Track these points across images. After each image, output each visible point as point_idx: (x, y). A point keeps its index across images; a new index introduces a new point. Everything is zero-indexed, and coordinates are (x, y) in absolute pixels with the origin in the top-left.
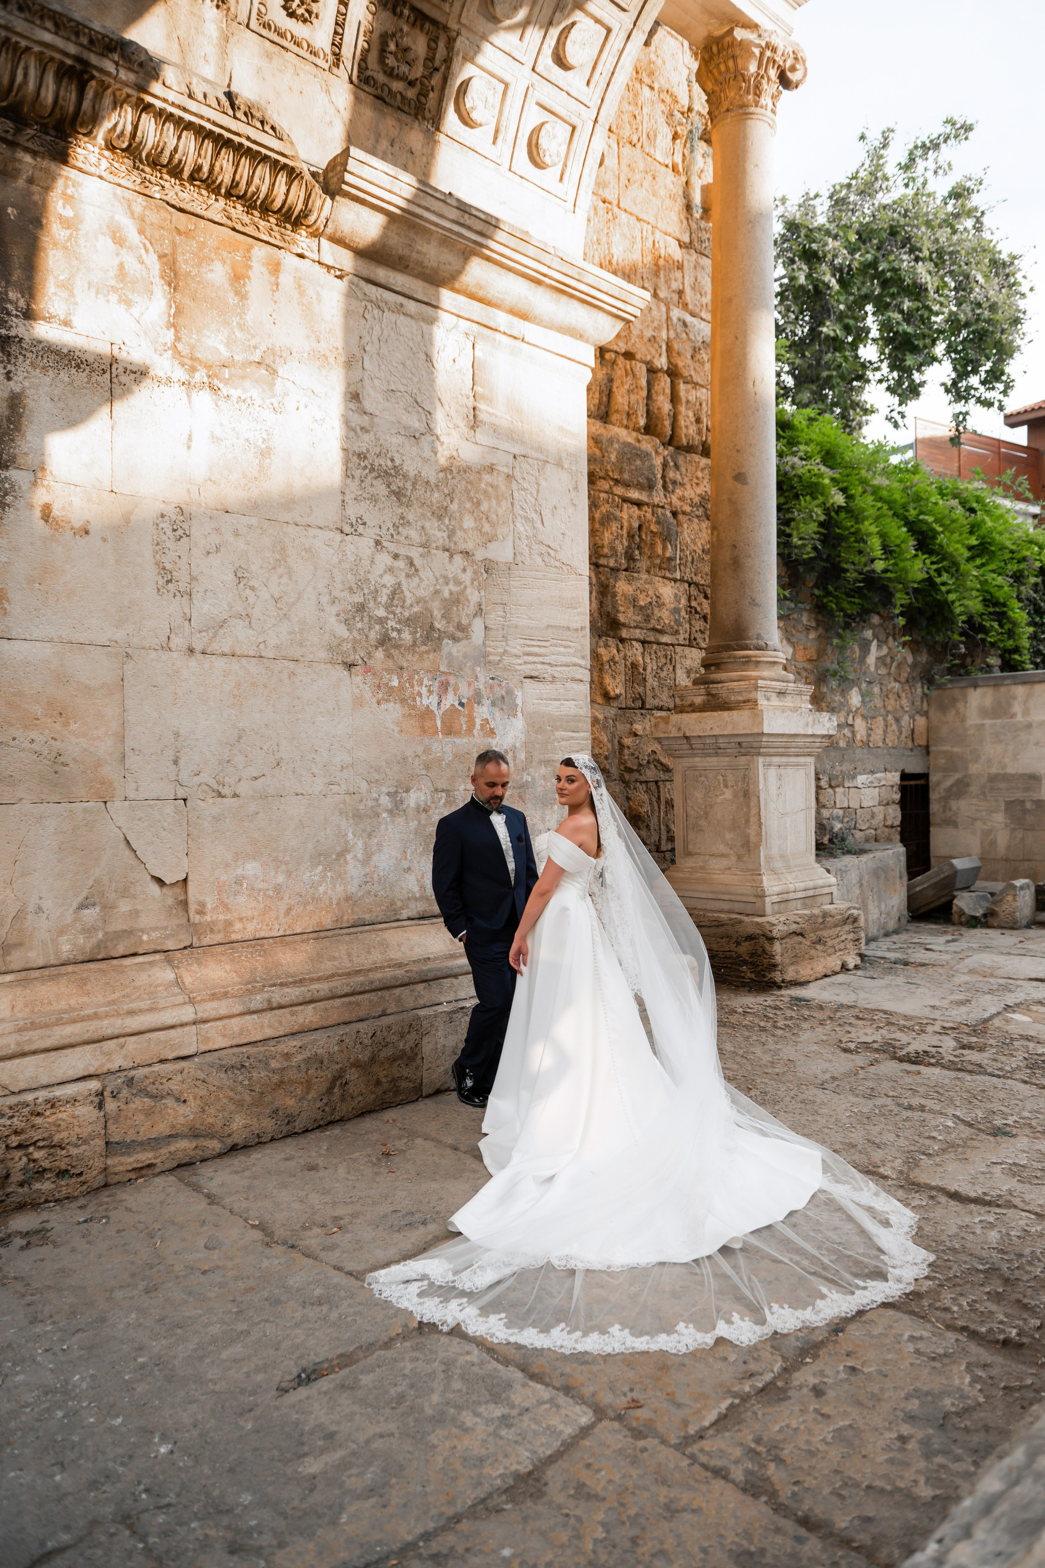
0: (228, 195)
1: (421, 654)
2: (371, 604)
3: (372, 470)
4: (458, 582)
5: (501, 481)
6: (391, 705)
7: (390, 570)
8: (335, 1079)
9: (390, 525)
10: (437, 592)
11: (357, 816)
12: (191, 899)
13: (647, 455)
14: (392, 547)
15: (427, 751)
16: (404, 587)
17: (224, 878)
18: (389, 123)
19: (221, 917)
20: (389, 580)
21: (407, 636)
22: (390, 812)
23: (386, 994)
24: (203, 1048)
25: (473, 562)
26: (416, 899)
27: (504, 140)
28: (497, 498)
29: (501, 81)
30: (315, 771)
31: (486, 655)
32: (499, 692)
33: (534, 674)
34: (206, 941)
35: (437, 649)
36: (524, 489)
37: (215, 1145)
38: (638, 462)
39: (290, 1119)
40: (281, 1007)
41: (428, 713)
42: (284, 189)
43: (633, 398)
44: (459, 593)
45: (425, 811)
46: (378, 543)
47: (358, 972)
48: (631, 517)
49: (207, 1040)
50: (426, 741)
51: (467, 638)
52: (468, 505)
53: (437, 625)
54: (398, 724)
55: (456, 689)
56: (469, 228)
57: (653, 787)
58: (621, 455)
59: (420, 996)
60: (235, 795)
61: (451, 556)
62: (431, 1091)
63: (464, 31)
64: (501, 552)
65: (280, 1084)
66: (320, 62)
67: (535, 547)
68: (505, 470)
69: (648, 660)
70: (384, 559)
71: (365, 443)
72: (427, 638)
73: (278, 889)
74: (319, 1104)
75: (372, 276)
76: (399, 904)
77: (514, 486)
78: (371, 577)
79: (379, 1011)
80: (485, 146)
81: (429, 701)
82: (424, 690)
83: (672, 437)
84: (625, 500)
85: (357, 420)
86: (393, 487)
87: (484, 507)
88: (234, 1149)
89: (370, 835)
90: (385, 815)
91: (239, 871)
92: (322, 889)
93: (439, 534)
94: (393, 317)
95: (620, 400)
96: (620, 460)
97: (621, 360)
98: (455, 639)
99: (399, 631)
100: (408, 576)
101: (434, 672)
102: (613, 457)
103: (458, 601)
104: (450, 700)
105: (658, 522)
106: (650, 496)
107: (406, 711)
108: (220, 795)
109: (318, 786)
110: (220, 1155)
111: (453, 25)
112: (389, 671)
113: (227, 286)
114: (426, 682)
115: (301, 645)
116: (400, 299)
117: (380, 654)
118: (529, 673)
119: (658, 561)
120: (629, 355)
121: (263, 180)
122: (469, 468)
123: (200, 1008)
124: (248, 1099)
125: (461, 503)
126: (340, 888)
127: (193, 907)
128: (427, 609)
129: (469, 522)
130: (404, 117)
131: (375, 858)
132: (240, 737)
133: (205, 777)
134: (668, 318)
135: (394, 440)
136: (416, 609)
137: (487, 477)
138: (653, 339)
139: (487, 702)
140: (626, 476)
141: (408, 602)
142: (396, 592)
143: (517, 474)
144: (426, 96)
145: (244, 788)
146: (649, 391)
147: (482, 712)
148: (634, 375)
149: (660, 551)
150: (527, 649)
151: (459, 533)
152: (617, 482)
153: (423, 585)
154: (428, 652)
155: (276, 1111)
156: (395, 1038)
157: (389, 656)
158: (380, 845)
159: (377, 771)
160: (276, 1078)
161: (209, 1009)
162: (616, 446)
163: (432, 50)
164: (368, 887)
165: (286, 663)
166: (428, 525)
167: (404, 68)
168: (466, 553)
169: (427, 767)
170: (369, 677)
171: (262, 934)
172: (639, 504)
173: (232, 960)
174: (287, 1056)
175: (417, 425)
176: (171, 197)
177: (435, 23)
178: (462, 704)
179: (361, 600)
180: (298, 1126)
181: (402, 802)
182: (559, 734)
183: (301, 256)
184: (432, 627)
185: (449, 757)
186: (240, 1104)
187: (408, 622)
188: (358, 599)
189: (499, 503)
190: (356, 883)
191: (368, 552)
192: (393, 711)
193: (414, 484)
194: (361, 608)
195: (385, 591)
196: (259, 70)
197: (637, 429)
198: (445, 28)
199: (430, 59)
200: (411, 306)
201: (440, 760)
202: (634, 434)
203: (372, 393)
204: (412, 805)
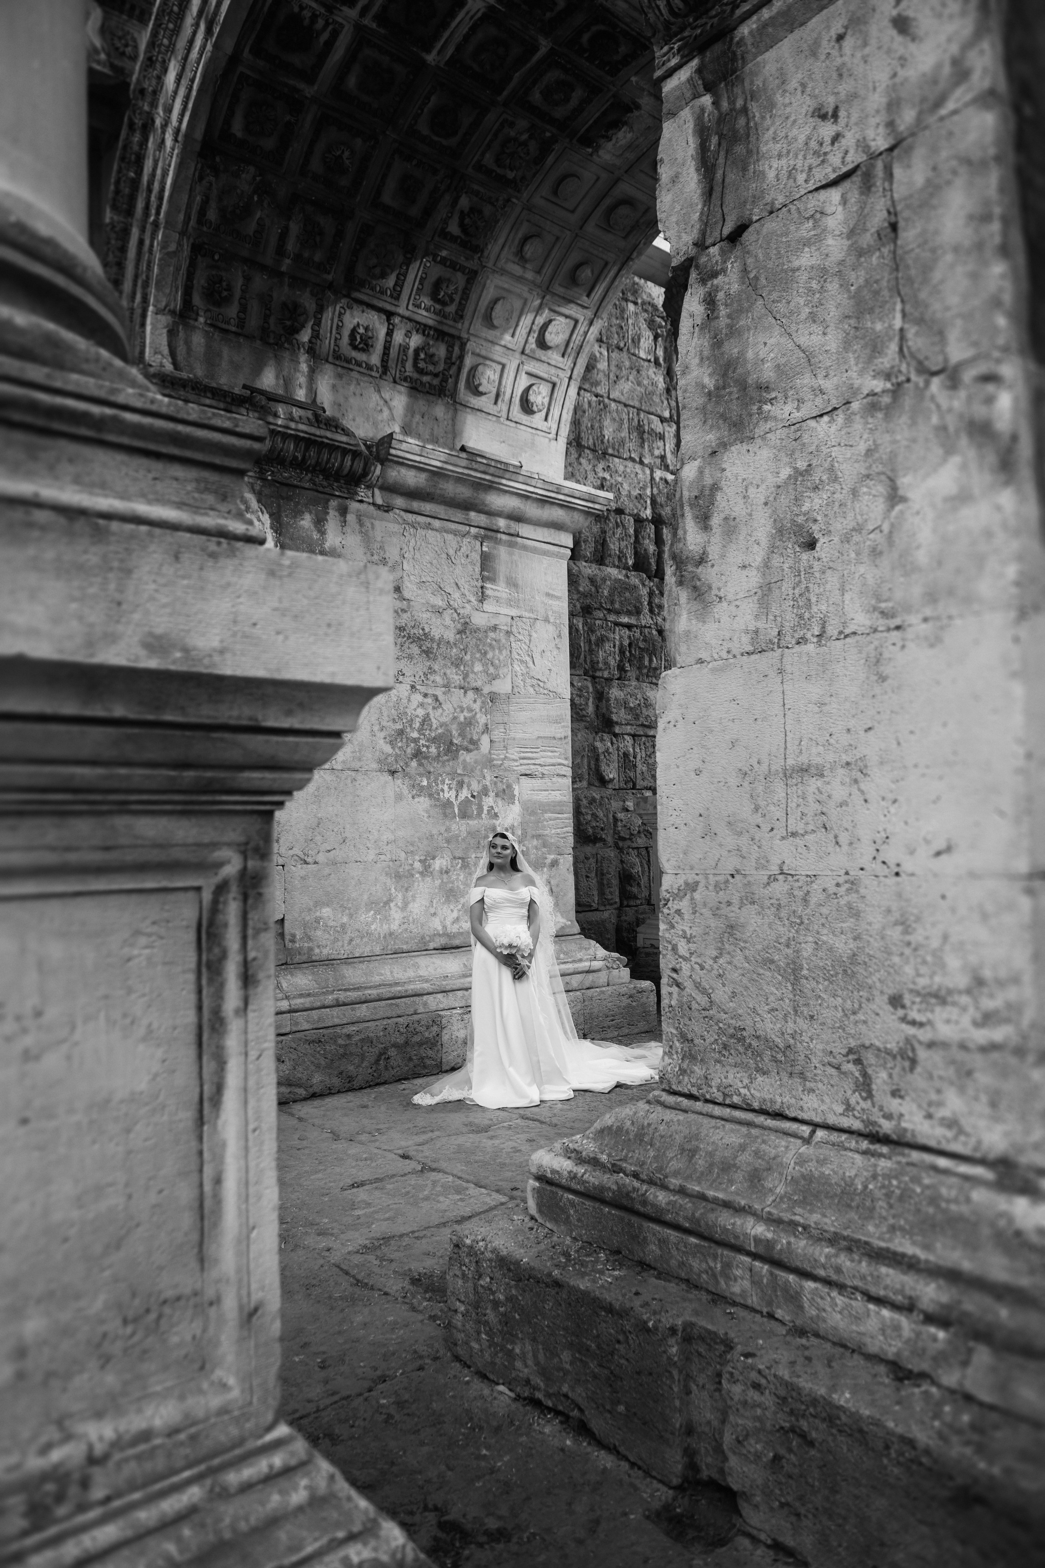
0: (314, 471)
1: (444, 762)
2: (408, 730)
3: (409, 638)
4: (470, 710)
5: (502, 636)
6: (422, 799)
7: (421, 705)
8: (381, 1054)
9: (421, 674)
10: (455, 718)
11: (398, 876)
12: (286, 931)
13: (635, 587)
14: (423, 689)
15: (448, 830)
16: (432, 716)
17: (308, 918)
18: (421, 404)
19: (306, 945)
20: (421, 712)
21: (433, 750)
22: (421, 873)
23: (416, 999)
24: (294, 1029)
25: (482, 695)
26: (440, 935)
27: (503, 400)
28: (499, 648)
29: (499, 363)
30: (369, 845)
31: (491, 760)
32: (501, 786)
33: (528, 772)
34: (296, 960)
35: (455, 758)
36: (520, 640)
37: (302, 1092)
38: (627, 594)
39: (351, 1079)
40: (345, 1004)
41: (448, 804)
42: (349, 463)
43: (623, 544)
44: (471, 718)
45: (447, 872)
46: (413, 687)
47: (397, 984)
48: (621, 637)
49: (297, 1024)
50: (447, 823)
51: (478, 749)
52: (478, 655)
53: (455, 741)
54: (427, 812)
55: (469, 786)
56: (476, 470)
57: (644, 852)
58: (613, 590)
59: (440, 1002)
60: (316, 863)
61: (465, 692)
62: (448, 1068)
63: (472, 338)
64: (502, 686)
65: (344, 1056)
66: (373, 374)
67: (528, 681)
68: (505, 628)
69: (638, 750)
70: (417, 698)
71: (405, 617)
72: (448, 751)
73: (343, 926)
74: (370, 1071)
75: (409, 508)
76: (428, 938)
77: (512, 639)
78: (408, 711)
79: (412, 1011)
80: (491, 408)
81: (449, 794)
82: (446, 788)
83: (657, 570)
84: (617, 624)
85: (399, 604)
86: (424, 648)
87: (490, 655)
88: (314, 1096)
89: (407, 890)
90: (417, 876)
91: (318, 914)
92: (373, 927)
93: (456, 677)
94: (423, 532)
95: (612, 546)
96: (611, 594)
97: (612, 516)
98: (468, 750)
99: (428, 747)
100: (434, 708)
101: (453, 775)
102: (606, 593)
103: (470, 724)
104: (465, 793)
105: (645, 640)
106: (638, 619)
107: (433, 802)
108: (306, 863)
109: (371, 856)
110: (305, 1099)
111: (464, 335)
112: (421, 775)
113: (312, 527)
114: (447, 781)
115: (360, 760)
116: (429, 520)
117: (414, 764)
118: (524, 772)
119: (645, 671)
120: (620, 511)
121: (336, 459)
122: (478, 629)
123: (293, 1002)
124: (323, 1063)
125: (472, 654)
126: (385, 927)
127: (287, 937)
128: (448, 730)
129: (478, 667)
130: (431, 398)
131: (411, 906)
132: (319, 824)
133: (296, 851)
134: (652, 479)
135: (424, 616)
136: (440, 731)
137: (492, 635)
138: (640, 497)
139: (492, 794)
140: (617, 606)
141: (434, 726)
142: (426, 719)
143: (514, 630)
144: (446, 381)
145: (321, 858)
146: (636, 537)
147: (489, 801)
148: (624, 526)
149: (647, 663)
150: (523, 755)
151: (471, 676)
152: (609, 611)
153: (445, 714)
154: (448, 761)
155: (341, 1073)
156: (423, 1029)
157: (421, 764)
158: (414, 896)
159: (412, 845)
160: (341, 1051)
161: (298, 1002)
162: (608, 583)
163: (450, 352)
164: (406, 926)
165: (350, 773)
166: (448, 672)
167: (431, 368)
168: (476, 690)
169: (448, 841)
170: (407, 780)
171: (333, 957)
172: (629, 627)
173: (313, 973)
174: (349, 1036)
175: (440, 603)
176: (279, 477)
177: (452, 336)
178: (473, 796)
179: (401, 727)
180: (356, 1084)
181: (429, 866)
182: (547, 815)
183: (361, 501)
184: (451, 743)
185: (464, 834)
186: (318, 1066)
187: (434, 740)
188: (399, 726)
189: (500, 651)
190: (397, 923)
191: (406, 694)
192: (424, 803)
193: (438, 645)
194: (401, 732)
195: (418, 720)
196: (334, 387)
197: (626, 568)
198: (459, 338)
199: (448, 358)
200: (437, 523)
201: (457, 836)
202: (624, 572)
203: (409, 585)
204: (437, 868)
